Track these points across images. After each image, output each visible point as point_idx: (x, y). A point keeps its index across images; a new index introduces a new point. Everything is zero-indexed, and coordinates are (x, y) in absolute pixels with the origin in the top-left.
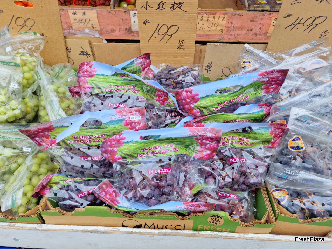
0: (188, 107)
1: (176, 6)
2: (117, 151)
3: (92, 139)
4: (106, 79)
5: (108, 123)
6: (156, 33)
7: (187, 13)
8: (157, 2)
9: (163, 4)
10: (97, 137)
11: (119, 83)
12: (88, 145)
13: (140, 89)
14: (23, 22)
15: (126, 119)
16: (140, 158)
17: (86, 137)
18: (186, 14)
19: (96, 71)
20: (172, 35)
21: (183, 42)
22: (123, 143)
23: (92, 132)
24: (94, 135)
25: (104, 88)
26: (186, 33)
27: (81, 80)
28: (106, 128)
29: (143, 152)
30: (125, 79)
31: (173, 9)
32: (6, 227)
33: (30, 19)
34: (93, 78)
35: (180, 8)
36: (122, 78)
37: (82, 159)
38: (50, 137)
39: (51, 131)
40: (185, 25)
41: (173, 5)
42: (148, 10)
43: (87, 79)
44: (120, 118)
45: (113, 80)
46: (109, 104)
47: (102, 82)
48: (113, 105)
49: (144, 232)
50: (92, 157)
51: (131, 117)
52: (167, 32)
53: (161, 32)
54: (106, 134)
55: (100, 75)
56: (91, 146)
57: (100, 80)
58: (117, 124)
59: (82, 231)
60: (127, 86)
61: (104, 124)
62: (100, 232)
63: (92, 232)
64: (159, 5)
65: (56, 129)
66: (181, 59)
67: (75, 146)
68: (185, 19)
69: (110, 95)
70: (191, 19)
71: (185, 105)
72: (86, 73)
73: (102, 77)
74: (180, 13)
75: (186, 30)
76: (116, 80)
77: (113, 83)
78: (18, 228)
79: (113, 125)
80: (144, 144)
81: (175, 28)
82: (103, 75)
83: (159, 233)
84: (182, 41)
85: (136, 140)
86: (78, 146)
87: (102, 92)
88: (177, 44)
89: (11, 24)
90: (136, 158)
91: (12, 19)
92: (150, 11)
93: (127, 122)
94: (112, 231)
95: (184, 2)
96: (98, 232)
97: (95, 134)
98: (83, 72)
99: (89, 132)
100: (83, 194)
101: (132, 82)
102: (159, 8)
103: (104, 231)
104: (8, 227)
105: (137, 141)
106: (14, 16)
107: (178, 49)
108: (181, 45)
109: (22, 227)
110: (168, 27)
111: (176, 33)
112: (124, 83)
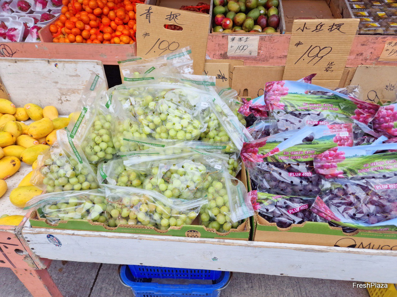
0: (386, 125)
1: (335, 27)
2: (337, 166)
3: (302, 155)
4: (299, 97)
5: (321, 138)
6: (306, 55)
7: (345, 35)
8: (316, 24)
9: (322, 26)
10: (307, 153)
11: (315, 100)
12: (298, 161)
13: (337, 107)
14: (167, 46)
15: (337, 135)
16: (361, 173)
17: (296, 153)
18: (343, 35)
19: (288, 90)
20: (322, 57)
21: (333, 64)
22: (344, 158)
23: (302, 148)
24: (304, 151)
25: (298, 106)
26: (338, 55)
27: (272, 99)
28: (318, 144)
29: (365, 168)
30: (321, 97)
31: (331, 31)
32: (216, 243)
33: (175, 42)
34: (285, 97)
35: (338, 29)
36: (319, 96)
37: (291, 175)
38: (258, 153)
39: (261, 147)
40: (339, 47)
41: (331, 27)
42: (304, 32)
43: (278, 97)
44: (331, 134)
45: (307, 98)
46: (307, 121)
47: (295, 100)
48: (312, 123)
49: (362, 252)
50: (302, 173)
51: (341, 133)
52: (318, 54)
53: (311, 54)
54: (316, 150)
55: (293, 93)
56: (300, 162)
57: (293, 98)
58: (328, 140)
59: (296, 249)
60: (322, 104)
61: (316, 139)
62: (315, 250)
63: (306, 250)
64: (317, 26)
65: (267, 144)
66: (325, 82)
67: (285, 161)
68: (341, 40)
69: (307, 112)
70: (348, 40)
71: (383, 124)
72: (276, 92)
73: (296, 95)
74: (338, 34)
75: (339, 52)
76: (312, 98)
77: (308, 101)
78: (229, 245)
79: (324, 141)
80: (369, 159)
81: (328, 50)
82: (296, 93)
83: (378, 253)
84: (331, 63)
85: (362, 154)
86: (288, 161)
87: (297, 110)
88: (326, 66)
89: (154, 48)
90: (356, 173)
91: (156, 43)
92: (306, 33)
93: (337, 138)
94: (327, 250)
95: (343, 24)
96: (313, 250)
97: (306, 150)
98: (273, 91)
99: (300, 148)
100: (294, 211)
101: (329, 100)
102: (316, 30)
103: (320, 249)
104: (219, 243)
105: (363, 156)
106: (159, 39)
107: (326, 71)
108: (329, 67)
109: (233, 243)
110: (321, 49)
111: (328, 55)
112: (319, 101)
